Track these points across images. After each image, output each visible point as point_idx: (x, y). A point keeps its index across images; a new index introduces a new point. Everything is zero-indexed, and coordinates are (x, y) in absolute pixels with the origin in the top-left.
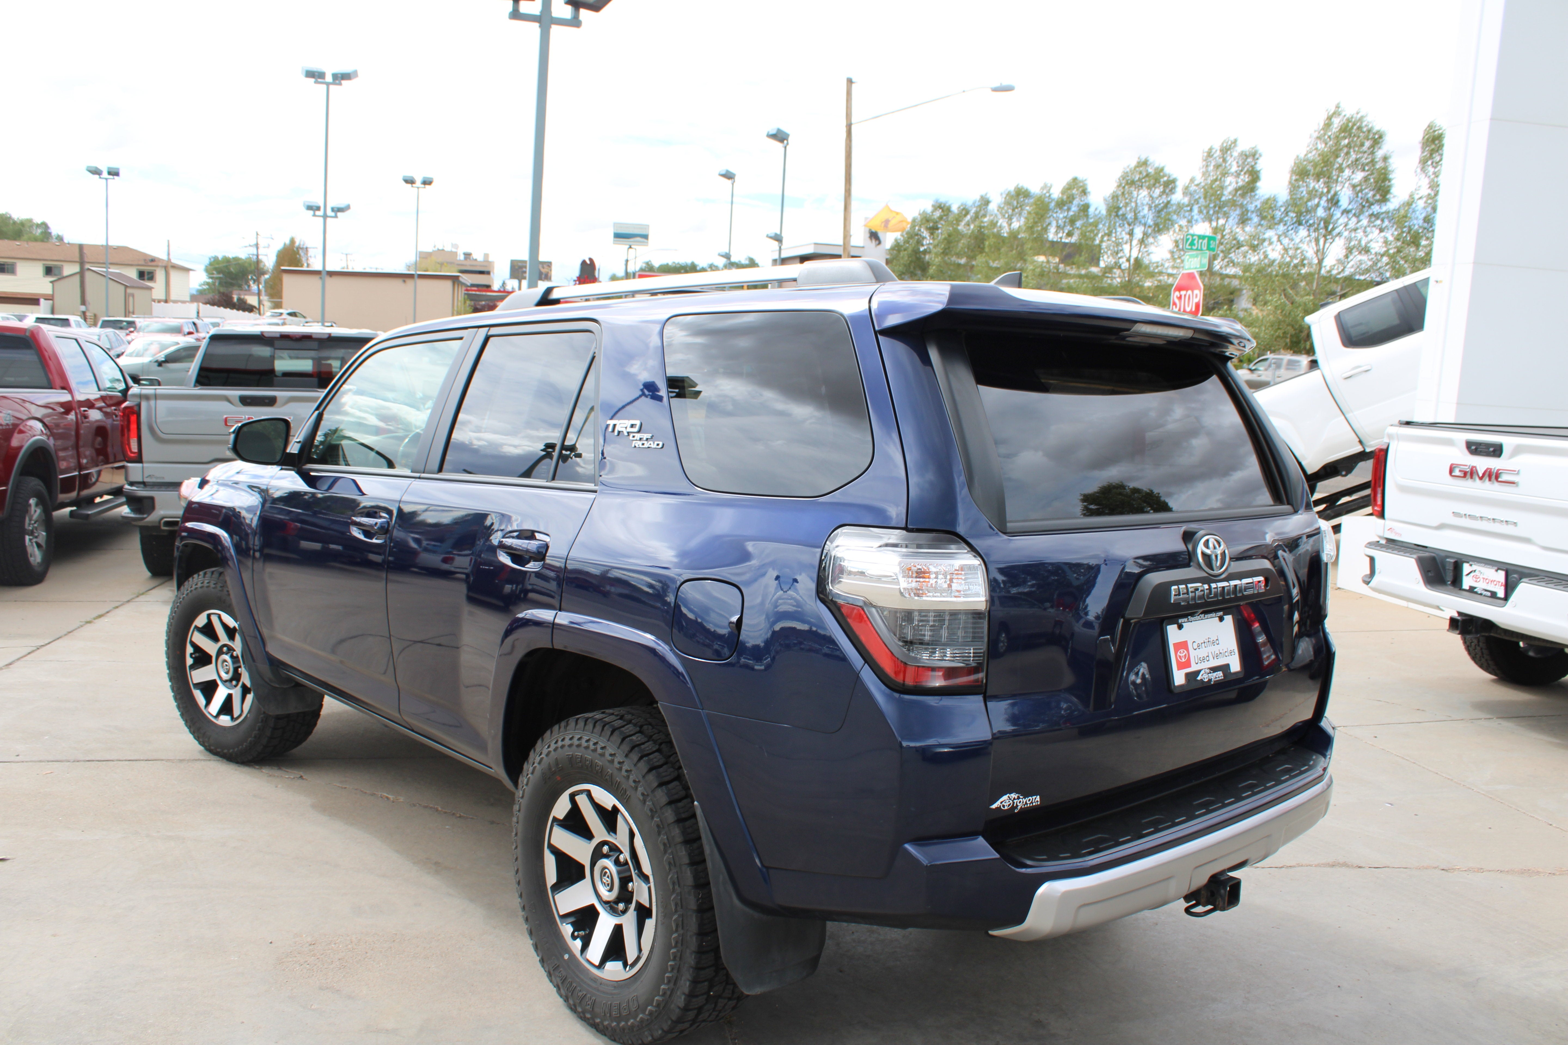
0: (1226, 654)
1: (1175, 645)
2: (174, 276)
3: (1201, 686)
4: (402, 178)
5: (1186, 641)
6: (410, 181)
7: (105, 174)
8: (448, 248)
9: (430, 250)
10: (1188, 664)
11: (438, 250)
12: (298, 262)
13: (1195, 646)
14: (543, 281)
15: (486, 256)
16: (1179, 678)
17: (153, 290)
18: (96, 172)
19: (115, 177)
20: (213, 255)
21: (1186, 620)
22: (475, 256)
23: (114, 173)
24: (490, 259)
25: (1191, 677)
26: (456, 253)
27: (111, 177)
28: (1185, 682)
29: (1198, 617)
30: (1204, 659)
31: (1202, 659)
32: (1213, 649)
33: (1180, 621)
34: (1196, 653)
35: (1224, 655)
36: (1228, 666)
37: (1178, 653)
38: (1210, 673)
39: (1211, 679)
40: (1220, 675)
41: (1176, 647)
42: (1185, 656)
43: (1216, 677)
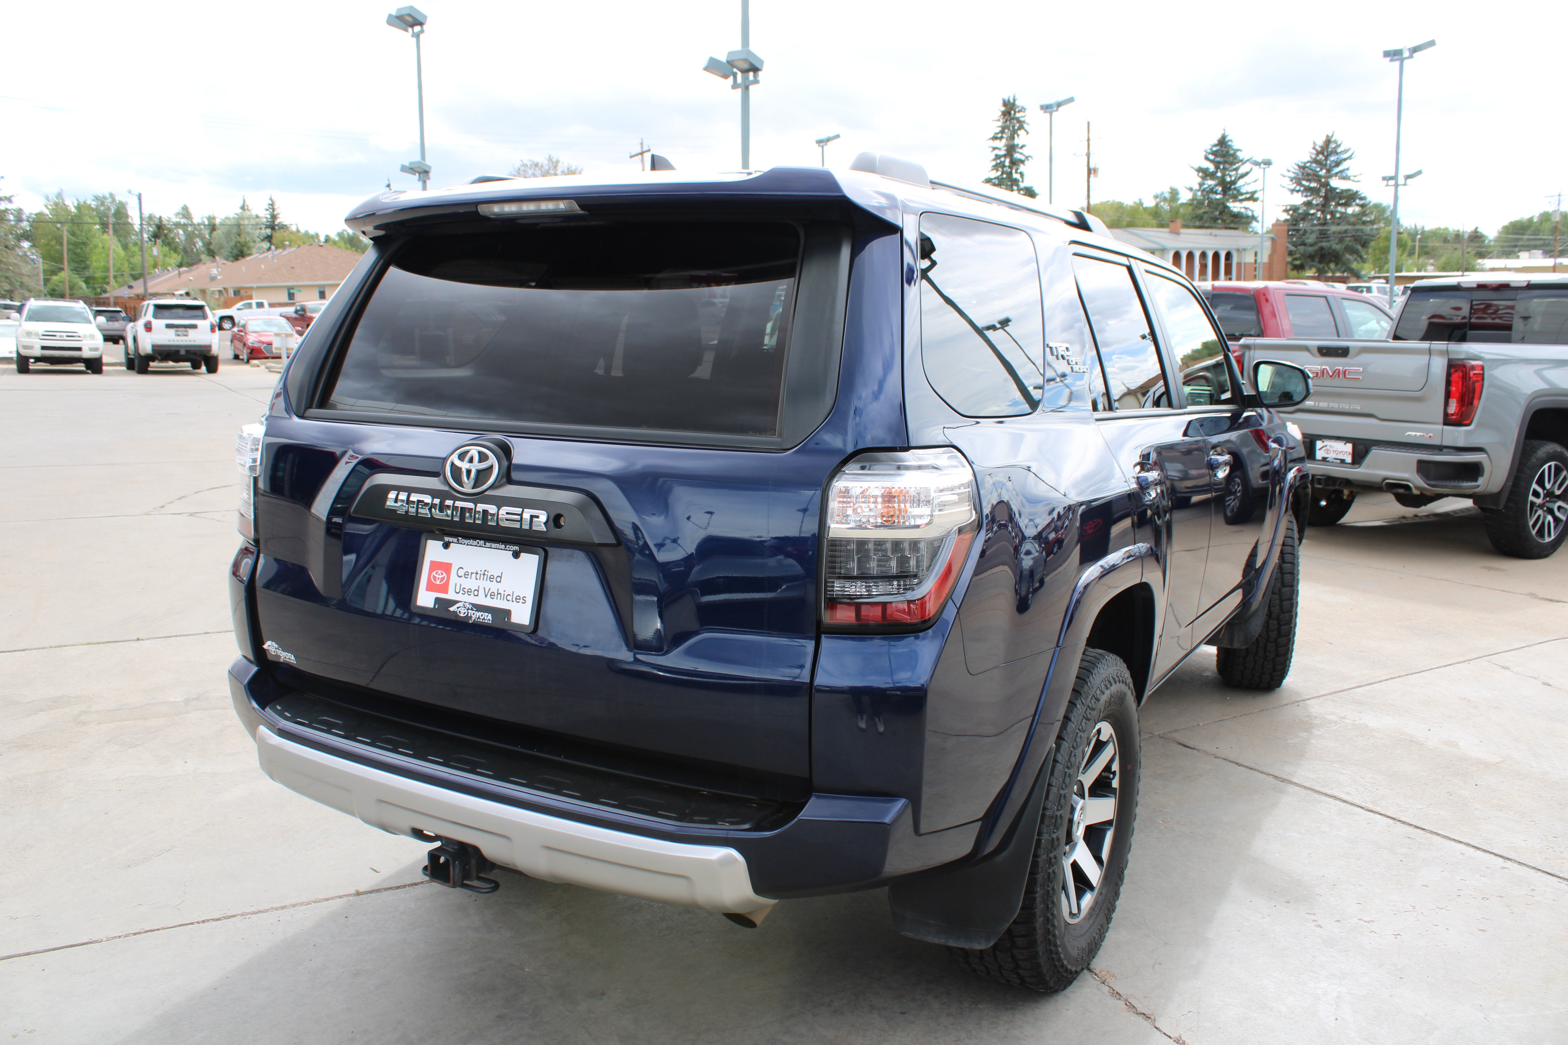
0: (509, 598)
1: (432, 562)
3: (453, 618)
5: (451, 564)
10: (444, 588)
13: (461, 573)
16: (425, 599)
21: (455, 540)
25: (443, 604)
28: (432, 606)
29: (475, 543)
30: (469, 592)
31: (466, 590)
32: (487, 584)
33: (447, 539)
34: (459, 581)
35: (506, 597)
36: (508, 613)
37: (434, 573)
38: (472, 609)
39: (471, 617)
40: (487, 618)
41: (435, 565)
42: (443, 579)
43: (479, 618)
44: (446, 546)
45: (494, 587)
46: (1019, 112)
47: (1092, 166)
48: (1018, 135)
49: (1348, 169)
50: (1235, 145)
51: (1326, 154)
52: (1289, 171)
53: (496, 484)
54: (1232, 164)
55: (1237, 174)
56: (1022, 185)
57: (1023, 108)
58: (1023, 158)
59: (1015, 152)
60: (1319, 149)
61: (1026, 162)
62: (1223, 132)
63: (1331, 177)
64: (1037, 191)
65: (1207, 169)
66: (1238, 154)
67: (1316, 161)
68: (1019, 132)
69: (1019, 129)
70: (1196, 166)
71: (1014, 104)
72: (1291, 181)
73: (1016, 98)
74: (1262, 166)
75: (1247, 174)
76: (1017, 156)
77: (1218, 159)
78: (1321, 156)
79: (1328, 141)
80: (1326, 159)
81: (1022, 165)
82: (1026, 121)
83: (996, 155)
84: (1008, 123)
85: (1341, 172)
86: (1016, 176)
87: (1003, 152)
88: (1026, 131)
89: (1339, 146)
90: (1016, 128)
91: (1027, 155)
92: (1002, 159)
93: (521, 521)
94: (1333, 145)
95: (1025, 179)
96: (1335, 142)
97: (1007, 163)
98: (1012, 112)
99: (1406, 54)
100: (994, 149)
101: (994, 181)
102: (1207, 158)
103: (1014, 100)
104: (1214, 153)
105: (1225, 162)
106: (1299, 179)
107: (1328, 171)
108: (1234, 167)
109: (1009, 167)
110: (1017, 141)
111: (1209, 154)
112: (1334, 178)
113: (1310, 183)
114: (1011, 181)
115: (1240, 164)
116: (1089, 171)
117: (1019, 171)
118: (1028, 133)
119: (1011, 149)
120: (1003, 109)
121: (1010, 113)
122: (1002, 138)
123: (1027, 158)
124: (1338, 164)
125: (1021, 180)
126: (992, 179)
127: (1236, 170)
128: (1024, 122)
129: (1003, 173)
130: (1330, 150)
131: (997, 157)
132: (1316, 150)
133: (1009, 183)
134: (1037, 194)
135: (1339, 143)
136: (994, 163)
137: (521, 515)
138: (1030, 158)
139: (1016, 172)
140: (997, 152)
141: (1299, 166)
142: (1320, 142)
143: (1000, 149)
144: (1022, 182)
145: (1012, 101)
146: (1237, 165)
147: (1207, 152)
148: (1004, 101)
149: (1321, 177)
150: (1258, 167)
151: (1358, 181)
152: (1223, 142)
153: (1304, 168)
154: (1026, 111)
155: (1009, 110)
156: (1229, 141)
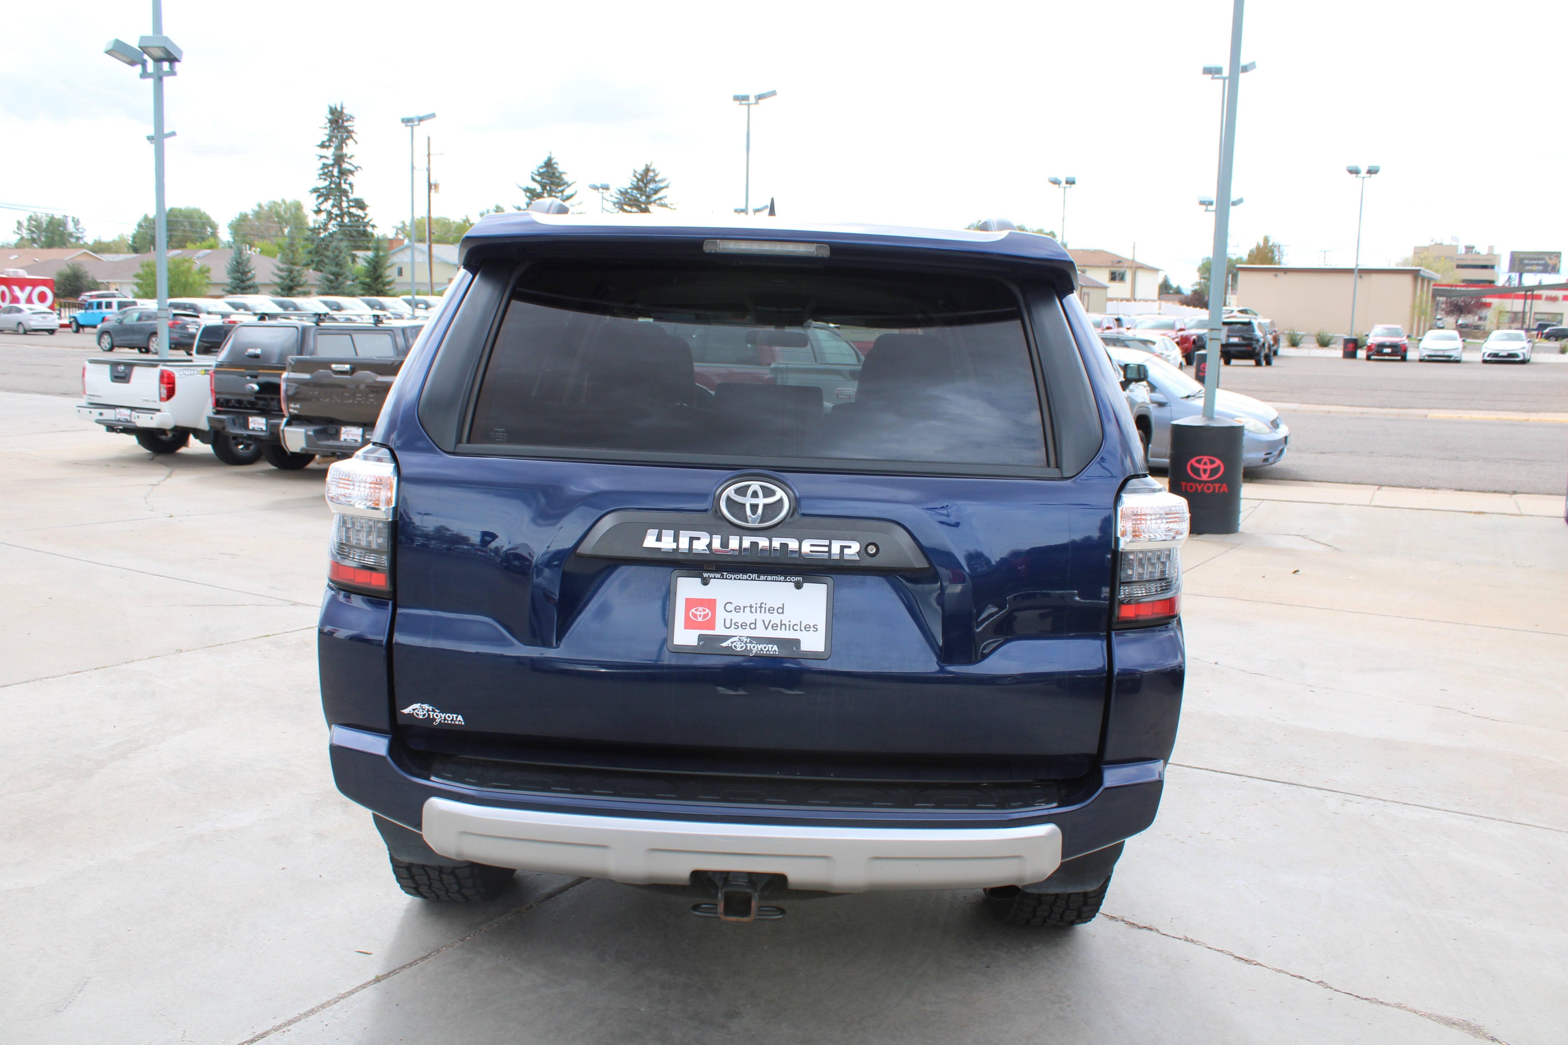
0: (796, 628)
1: (687, 600)
2: (1141, 276)
3: (726, 653)
4: (1346, 168)
5: (716, 600)
6: (1354, 171)
7: (1063, 184)
8: (1446, 242)
9: (1427, 245)
10: (711, 624)
11: (1436, 244)
12: (1271, 260)
13: (730, 607)
14: (1550, 273)
15: (1491, 248)
16: (684, 637)
17: (1108, 289)
18: (1056, 182)
19: (1072, 185)
20: (1206, 257)
21: (718, 575)
22: (1478, 249)
23: (1071, 182)
24: (1496, 252)
25: (711, 640)
26: (1456, 246)
27: (1069, 185)
28: (696, 644)
29: (745, 577)
30: (743, 626)
31: (739, 625)
32: (767, 617)
33: (705, 575)
34: (728, 616)
35: (793, 628)
36: (797, 642)
37: (693, 610)
38: (751, 642)
39: (751, 650)
40: (773, 649)
41: (691, 603)
42: (706, 616)
43: (761, 650)
44: (705, 582)
45: (776, 618)
46: (347, 121)
47: (432, 181)
48: (347, 145)
49: (665, 197)
50: (561, 168)
51: (645, 181)
52: (612, 196)
53: (788, 520)
54: (559, 185)
55: (563, 195)
56: (352, 197)
57: (351, 116)
58: (352, 168)
59: (344, 162)
60: (639, 177)
61: (355, 174)
62: (549, 155)
63: (650, 203)
64: (366, 203)
65: (534, 190)
66: (564, 176)
67: (638, 188)
68: (347, 141)
69: (347, 138)
70: (524, 186)
71: (342, 113)
72: (614, 205)
73: (344, 106)
74: (601, 190)
75: (571, 196)
76: (345, 166)
77: (545, 181)
78: (641, 184)
79: (647, 170)
80: (646, 186)
81: (351, 176)
82: (355, 131)
83: (324, 164)
84: (336, 131)
85: (660, 199)
86: (345, 186)
87: (331, 162)
88: (355, 141)
89: (656, 175)
90: (345, 137)
91: (356, 165)
92: (331, 169)
93: (829, 551)
94: (651, 174)
95: (354, 191)
96: (654, 171)
97: (336, 173)
98: (340, 121)
99: (752, 100)
100: (321, 157)
101: (321, 191)
102: (534, 180)
103: (342, 108)
104: (540, 174)
105: (552, 183)
106: (622, 204)
107: (648, 197)
108: (560, 189)
109: (338, 177)
110: (345, 150)
111: (536, 175)
112: (653, 204)
113: (632, 208)
114: (340, 192)
115: (566, 186)
116: (430, 185)
117: (348, 182)
118: (356, 143)
119: (339, 159)
120: (330, 117)
121: (337, 122)
122: (330, 146)
123: (356, 168)
124: (656, 191)
125: (350, 191)
126: (319, 189)
127: (562, 191)
128: (353, 131)
129: (331, 183)
130: (649, 178)
131: (325, 166)
132: (637, 178)
133: (338, 194)
134: (367, 206)
135: (657, 172)
136: (321, 172)
137: (830, 546)
138: (359, 169)
139: (345, 183)
140: (324, 161)
141: (621, 192)
142: (640, 169)
143: (327, 158)
144: (352, 193)
145: (339, 109)
146: (562, 188)
147: (533, 173)
148: (331, 108)
149: (641, 202)
150: (596, 191)
151: (675, 209)
152: (549, 164)
153: (626, 193)
154: (355, 120)
155: (336, 118)
156: (555, 163)
